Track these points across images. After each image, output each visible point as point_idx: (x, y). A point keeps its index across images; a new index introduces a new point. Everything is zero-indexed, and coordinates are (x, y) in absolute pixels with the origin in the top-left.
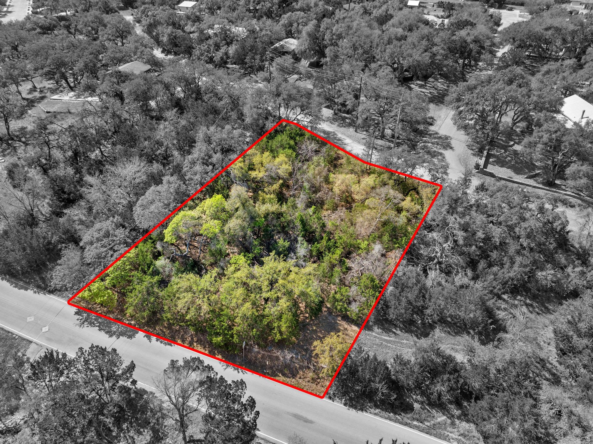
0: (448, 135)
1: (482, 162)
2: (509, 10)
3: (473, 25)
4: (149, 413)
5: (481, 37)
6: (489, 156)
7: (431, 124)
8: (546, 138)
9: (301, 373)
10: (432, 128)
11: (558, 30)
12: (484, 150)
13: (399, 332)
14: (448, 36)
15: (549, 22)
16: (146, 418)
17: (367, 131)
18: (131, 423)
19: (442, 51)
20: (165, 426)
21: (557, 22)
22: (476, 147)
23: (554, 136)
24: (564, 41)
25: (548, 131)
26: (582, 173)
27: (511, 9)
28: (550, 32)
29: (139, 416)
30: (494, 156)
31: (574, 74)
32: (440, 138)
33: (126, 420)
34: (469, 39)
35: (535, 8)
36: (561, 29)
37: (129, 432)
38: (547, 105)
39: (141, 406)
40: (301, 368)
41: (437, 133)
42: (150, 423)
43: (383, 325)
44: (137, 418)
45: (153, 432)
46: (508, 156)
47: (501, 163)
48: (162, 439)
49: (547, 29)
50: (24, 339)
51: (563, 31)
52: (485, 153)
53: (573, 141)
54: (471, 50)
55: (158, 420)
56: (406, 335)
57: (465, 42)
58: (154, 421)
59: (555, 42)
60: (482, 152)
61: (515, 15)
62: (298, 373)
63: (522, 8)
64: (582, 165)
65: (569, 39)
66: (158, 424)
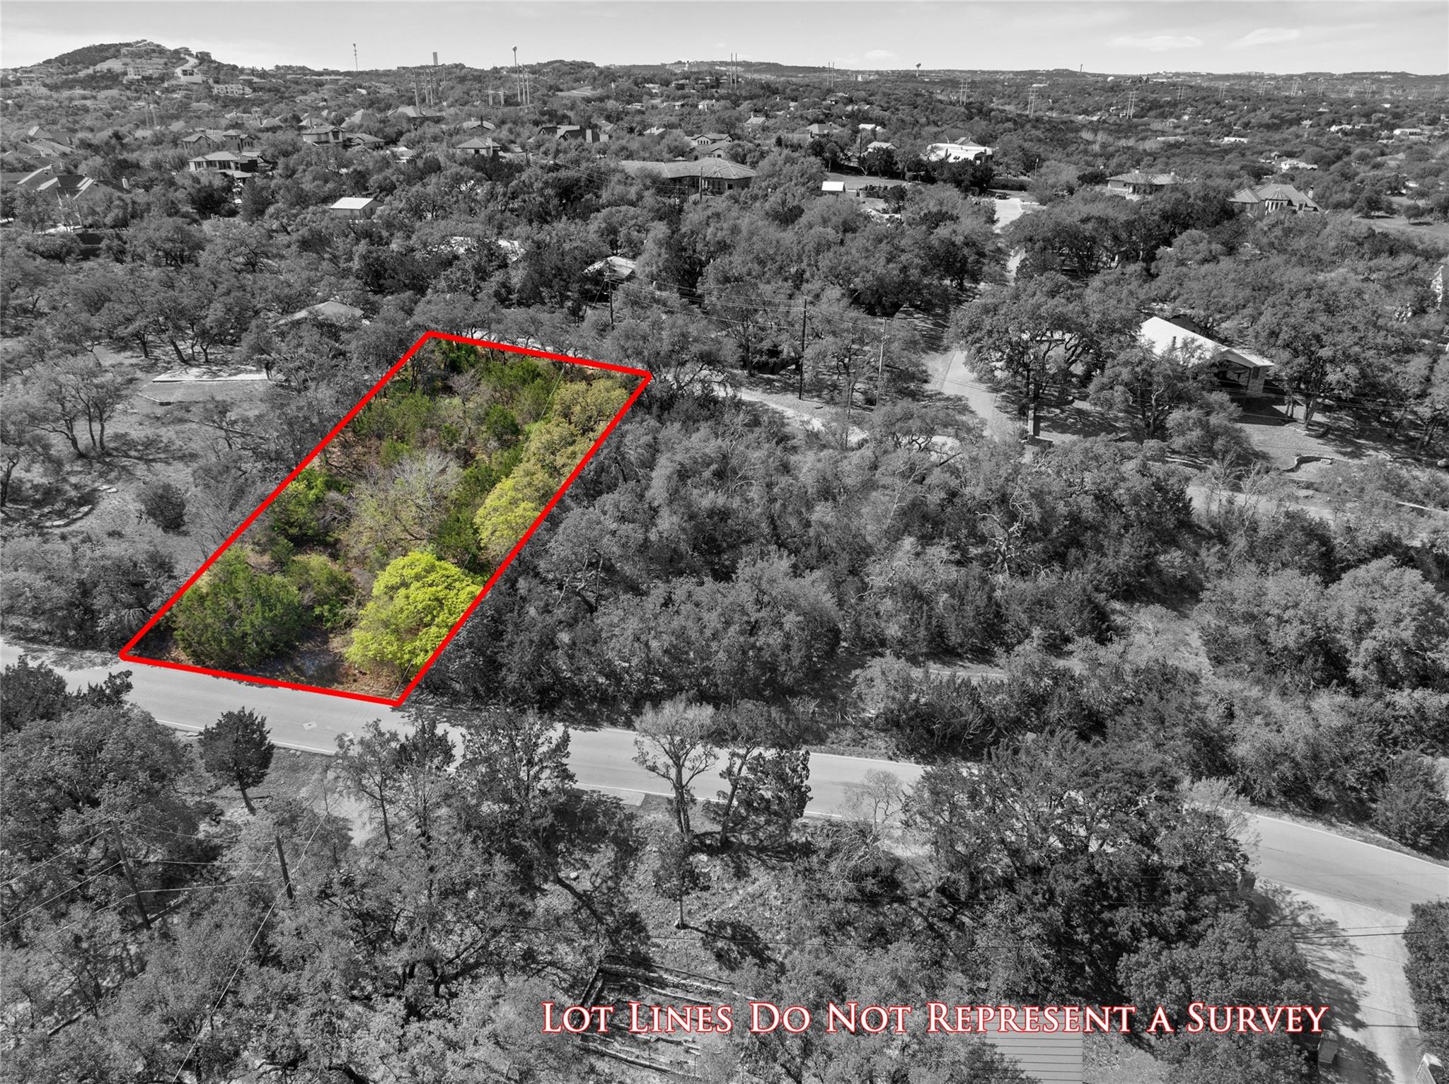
0: (960, 394)
1: (1030, 426)
2: (1000, 198)
3: (955, 219)
4: (601, 818)
5: (974, 237)
6: (1037, 420)
7: (926, 381)
8: (1125, 374)
9: (832, 735)
10: (927, 387)
11: (1102, 221)
12: (1029, 409)
13: (968, 664)
14: (923, 236)
15: (1086, 210)
16: (597, 828)
17: (819, 396)
18: (571, 841)
19: (917, 261)
20: (637, 830)
21: (1097, 209)
22: (1013, 408)
23: (1138, 369)
24: (1116, 238)
25: (1126, 363)
26: (1191, 421)
27: (1004, 197)
28: (1090, 226)
29: (583, 827)
30: (1045, 419)
31: (1146, 286)
32: (948, 399)
33: (559, 839)
34: (959, 240)
35: (1048, 193)
36: (1107, 221)
37: (571, 854)
38: (1118, 326)
39: (583, 811)
40: (831, 728)
41: (940, 393)
42: (606, 832)
43: (940, 659)
44: (580, 832)
45: (616, 844)
46: (1067, 418)
47: (1060, 427)
48: (637, 849)
49: (1085, 220)
50: (316, 754)
51: (1112, 223)
52: (1031, 413)
53: (1169, 372)
54: (965, 258)
55: (620, 824)
56: (981, 666)
57: (953, 244)
58: (614, 828)
59: (1102, 240)
60: (1025, 414)
61: (1015, 207)
62: (827, 737)
63: (1023, 193)
64: (1189, 409)
65: (1124, 236)
66: (623, 831)
